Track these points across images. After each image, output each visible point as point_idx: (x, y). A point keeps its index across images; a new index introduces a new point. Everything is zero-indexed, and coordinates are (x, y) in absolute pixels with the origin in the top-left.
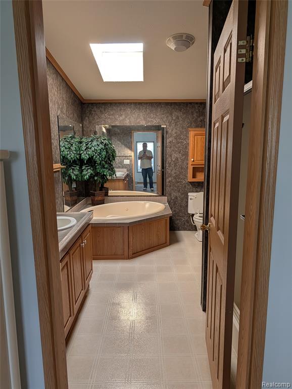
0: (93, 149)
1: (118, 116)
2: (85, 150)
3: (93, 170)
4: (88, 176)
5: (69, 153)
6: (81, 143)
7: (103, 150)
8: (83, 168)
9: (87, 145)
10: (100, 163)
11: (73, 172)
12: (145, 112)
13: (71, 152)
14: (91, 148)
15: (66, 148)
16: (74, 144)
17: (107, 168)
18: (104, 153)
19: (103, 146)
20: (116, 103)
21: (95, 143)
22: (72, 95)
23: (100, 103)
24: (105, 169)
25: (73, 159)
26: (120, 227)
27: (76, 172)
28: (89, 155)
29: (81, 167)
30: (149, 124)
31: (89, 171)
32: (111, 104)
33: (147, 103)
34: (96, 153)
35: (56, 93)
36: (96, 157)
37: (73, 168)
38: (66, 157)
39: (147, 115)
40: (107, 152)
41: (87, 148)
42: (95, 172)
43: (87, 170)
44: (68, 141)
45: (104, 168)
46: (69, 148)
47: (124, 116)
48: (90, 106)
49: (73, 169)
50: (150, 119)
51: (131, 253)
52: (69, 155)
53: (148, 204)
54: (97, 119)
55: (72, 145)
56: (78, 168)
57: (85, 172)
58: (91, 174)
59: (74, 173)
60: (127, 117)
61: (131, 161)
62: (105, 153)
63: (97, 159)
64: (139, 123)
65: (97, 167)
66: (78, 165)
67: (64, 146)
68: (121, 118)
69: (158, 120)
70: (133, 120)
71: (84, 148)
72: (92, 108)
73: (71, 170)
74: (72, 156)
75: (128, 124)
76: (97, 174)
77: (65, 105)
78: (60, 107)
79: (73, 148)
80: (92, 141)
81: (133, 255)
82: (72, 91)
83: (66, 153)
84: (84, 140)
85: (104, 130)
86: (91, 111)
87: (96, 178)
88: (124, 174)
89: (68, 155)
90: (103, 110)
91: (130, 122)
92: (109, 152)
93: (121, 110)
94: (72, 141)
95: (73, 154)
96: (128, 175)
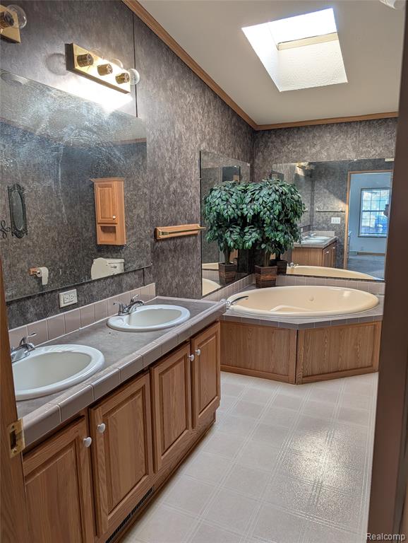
0: (261, 200)
1: (308, 147)
2: (250, 202)
3: (260, 233)
4: (250, 243)
5: (226, 207)
6: (245, 191)
7: (277, 202)
8: (246, 230)
9: (253, 194)
10: (271, 223)
11: (230, 237)
12: (356, 137)
13: (229, 207)
14: (257, 200)
15: (222, 200)
16: (234, 194)
17: (282, 231)
18: (278, 207)
19: (277, 197)
20: (306, 127)
21: (265, 192)
22: (234, 119)
23: (281, 129)
24: (278, 233)
25: (232, 217)
26: (284, 329)
27: (235, 237)
28: (254, 210)
29: (242, 229)
30: (363, 157)
31: (254, 234)
32: (299, 128)
33: (361, 122)
34: (264, 207)
35: (199, 117)
36: (264, 214)
37: (231, 229)
38: (221, 213)
39: (359, 142)
40: (283, 206)
41: (253, 200)
42: (262, 237)
43: (251, 234)
44: (227, 189)
45: (277, 231)
46: (227, 200)
47: (318, 148)
48: (266, 134)
49: (231, 232)
50: (365, 150)
51: (300, 374)
52: (226, 211)
53: (348, 292)
54: (276, 154)
55: (232, 195)
56: (238, 231)
57: (247, 237)
58: (257, 240)
59: (232, 237)
60: (323, 148)
61: (343, 219)
62: (280, 207)
63: (267, 217)
64: (345, 156)
65: (266, 229)
66: (239, 225)
67: (220, 197)
68: (314, 151)
69: (379, 150)
70: (333, 151)
71: (248, 200)
72: (269, 138)
73: (229, 233)
74: (229, 212)
75: (325, 160)
76: (266, 240)
77: (217, 135)
78: (208, 137)
79: (232, 200)
80: (261, 188)
81: (304, 379)
82: (234, 113)
83: (222, 207)
84: (251, 187)
85: (300, 172)
86: (267, 142)
87: (263, 246)
88: (325, 240)
89: (224, 210)
90: (285, 139)
91: (328, 155)
92: (288, 205)
93: (314, 137)
94: (233, 190)
95: (231, 209)
96: (335, 242)
